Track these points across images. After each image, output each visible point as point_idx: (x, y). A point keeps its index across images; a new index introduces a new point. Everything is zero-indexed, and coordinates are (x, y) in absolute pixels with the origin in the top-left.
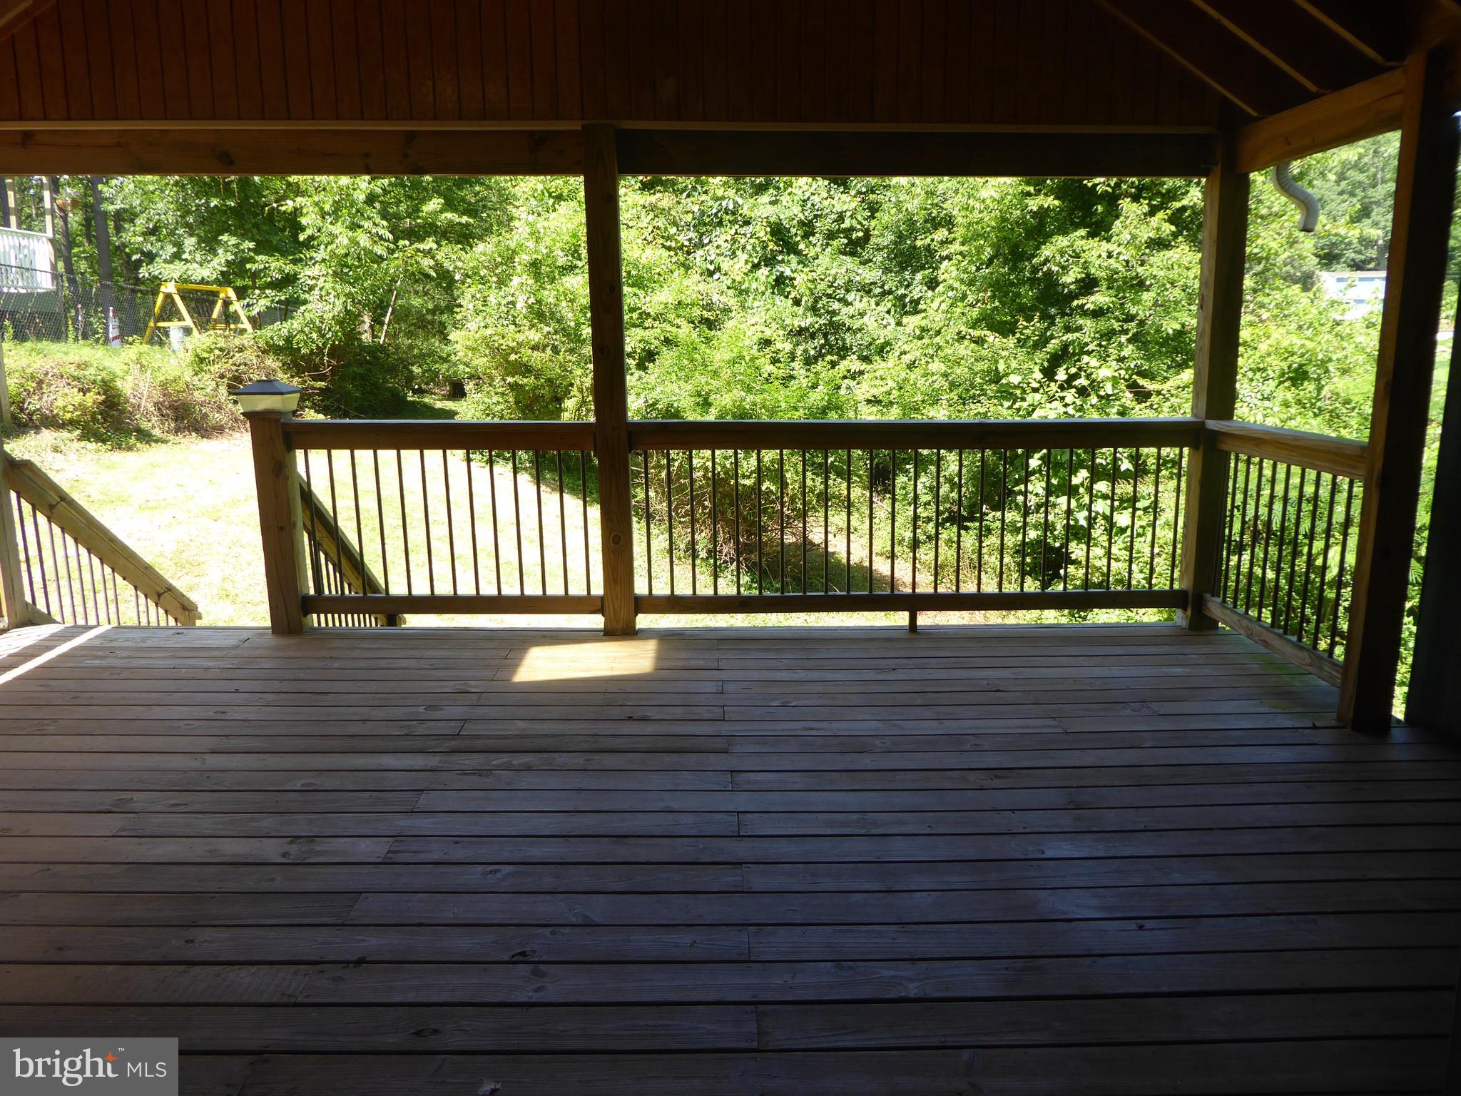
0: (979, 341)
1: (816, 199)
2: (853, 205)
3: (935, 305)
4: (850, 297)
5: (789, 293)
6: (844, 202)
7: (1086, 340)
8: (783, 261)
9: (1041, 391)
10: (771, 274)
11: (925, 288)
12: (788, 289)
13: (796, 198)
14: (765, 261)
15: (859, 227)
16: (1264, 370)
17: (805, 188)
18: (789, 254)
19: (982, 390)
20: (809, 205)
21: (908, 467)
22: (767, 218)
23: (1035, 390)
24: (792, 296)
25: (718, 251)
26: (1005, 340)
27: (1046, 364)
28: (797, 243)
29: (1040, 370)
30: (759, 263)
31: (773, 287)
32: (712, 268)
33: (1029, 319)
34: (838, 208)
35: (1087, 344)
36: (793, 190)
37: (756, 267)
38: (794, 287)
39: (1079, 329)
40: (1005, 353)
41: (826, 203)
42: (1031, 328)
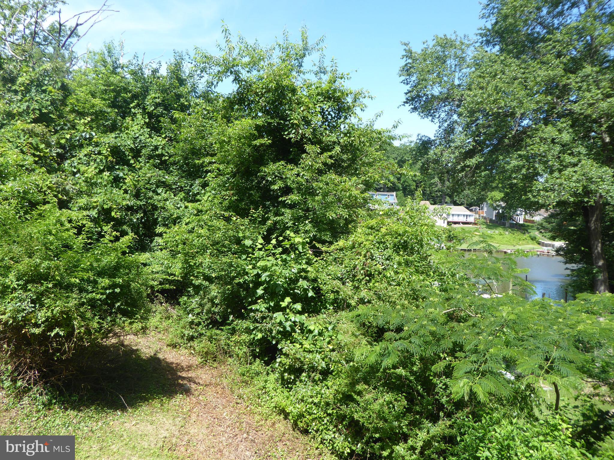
0: (228, 220)
1: (142, 138)
2: (163, 142)
3: (205, 198)
4: (159, 190)
5: (122, 187)
6: (159, 141)
7: (286, 221)
8: (119, 169)
9: (263, 250)
10: (111, 175)
11: (201, 188)
12: (121, 185)
13: (130, 136)
14: (107, 168)
15: (166, 154)
16: (384, 243)
17: (136, 131)
18: (123, 165)
19: (229, 248)
20: (138, 140)
21: (189, 289)
22: (109, 143)
23: (260, 249)
24: (124, 188)
25: (79, 161)
26: (242, 220)
27: (265, 233)
28: (130, 160)
29: (262, 237)
30: (104, 169)
31: (112, 183)
32: (75, 170)
33: (256, 209)
34: (155, 143)
35: (287, 223)
36: (129, 132)
37: (101, 172)
38: (125, 183)
39: (283, 214)
40: (242, 227)
41: (148, 140)
42: (257, 213)
